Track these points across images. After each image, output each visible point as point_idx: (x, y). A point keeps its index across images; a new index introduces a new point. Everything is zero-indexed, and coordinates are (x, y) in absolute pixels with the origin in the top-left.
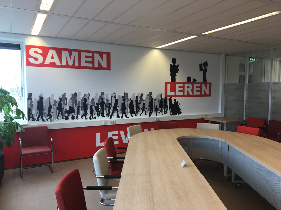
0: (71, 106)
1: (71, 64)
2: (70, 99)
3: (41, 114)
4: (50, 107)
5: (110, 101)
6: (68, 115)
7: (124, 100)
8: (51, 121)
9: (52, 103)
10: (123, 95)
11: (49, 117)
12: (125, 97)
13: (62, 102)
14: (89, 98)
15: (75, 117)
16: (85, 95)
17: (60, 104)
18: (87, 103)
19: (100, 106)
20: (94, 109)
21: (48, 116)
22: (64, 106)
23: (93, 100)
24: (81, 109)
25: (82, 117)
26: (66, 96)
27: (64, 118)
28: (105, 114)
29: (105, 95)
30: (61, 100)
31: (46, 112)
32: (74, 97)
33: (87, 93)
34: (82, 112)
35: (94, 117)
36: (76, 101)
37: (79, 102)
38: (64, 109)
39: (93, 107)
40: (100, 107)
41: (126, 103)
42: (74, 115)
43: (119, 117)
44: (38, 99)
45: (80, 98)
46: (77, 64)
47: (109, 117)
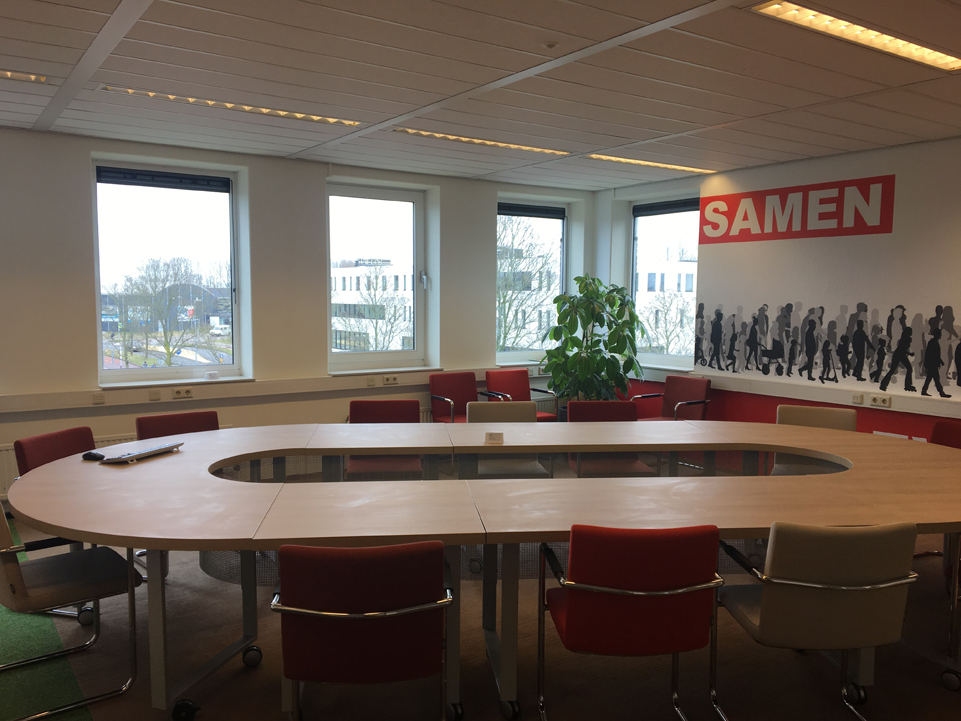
0: (777, 339)
1: (782, 228)
2: (775, 319)
3: (716, 354)
4: (734, 338)
5: (885, 332)
6: (770, 362)
7: (936, 333)
8: (734, 371)
9: (738, 329)
10: (934, 315)
11: (730, 361)
12: (941, 323)
13: (757, 327)
14: (820, 318)
15: (785, 371)
16: (812, 311)
17: (753, 332)
18: (815, 333)
19: (851, 345)
20: (834, 354)
21: (729, 358)
22: (762, 336)
23: (832, 325)
24: (799, 348)
25: (800, 371)
26: (767, 313)
27: (761, 367)
28: (865, 374)
29: (869, 313)
30: (756, 321)
31: (725, 348)
32: (785, 316)
33: (816, 306)
34: (801, 359)
35: (831, 376)
36: (788, 325)
37: (796, 329)
38: (760, 344)
39: (832, 347)
40: (851, 349)
41: (943, 343)
42: (783, 364)
43: (913, 389)
44: (713, 317)
45: (798, 319)
46: (796, 227)
47: (879, 384)
